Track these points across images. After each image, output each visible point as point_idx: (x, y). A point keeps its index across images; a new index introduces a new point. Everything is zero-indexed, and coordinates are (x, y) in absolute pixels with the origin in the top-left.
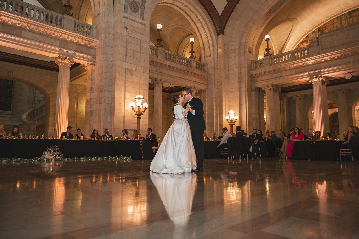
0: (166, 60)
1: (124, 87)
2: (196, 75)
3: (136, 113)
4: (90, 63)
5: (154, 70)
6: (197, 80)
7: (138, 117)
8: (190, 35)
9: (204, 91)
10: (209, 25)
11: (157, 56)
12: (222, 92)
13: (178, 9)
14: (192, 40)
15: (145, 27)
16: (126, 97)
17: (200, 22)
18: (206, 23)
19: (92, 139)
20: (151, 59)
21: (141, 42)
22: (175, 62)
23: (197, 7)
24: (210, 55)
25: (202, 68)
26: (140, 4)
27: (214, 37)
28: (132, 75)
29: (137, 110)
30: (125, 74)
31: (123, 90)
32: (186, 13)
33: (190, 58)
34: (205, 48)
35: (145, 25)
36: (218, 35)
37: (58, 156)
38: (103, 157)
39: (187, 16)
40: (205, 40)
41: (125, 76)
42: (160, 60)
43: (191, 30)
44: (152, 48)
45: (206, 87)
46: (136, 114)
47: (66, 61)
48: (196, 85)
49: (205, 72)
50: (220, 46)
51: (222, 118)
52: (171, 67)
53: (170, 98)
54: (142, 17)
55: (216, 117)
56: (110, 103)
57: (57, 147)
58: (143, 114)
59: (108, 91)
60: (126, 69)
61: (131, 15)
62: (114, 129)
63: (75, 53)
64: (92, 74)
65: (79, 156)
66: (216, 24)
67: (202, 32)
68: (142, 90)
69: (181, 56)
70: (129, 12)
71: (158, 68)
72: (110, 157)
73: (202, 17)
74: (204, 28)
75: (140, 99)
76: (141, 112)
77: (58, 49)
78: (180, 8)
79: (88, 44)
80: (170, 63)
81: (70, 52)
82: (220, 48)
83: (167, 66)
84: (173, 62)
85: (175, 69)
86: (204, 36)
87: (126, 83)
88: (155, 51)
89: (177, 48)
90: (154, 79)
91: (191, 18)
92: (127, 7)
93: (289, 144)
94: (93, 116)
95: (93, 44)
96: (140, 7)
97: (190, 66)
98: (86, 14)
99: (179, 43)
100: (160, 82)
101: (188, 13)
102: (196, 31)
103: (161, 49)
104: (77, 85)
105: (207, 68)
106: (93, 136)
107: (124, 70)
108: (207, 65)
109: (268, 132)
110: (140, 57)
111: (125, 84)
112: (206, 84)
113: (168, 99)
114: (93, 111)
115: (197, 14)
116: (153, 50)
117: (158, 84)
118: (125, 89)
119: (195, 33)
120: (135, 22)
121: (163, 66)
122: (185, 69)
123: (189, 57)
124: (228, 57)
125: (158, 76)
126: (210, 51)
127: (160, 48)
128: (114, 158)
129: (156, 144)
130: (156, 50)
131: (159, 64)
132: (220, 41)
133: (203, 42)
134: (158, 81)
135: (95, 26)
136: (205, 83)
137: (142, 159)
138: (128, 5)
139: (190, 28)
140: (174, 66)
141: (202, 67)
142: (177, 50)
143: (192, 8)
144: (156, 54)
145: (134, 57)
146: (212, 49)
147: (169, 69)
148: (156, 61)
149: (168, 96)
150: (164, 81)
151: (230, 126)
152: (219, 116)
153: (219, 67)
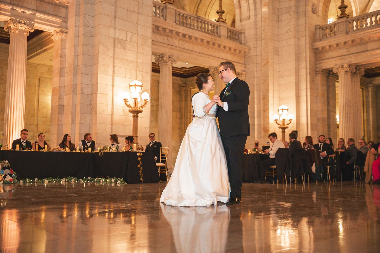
0: (179, 24)
1: (112, 68)
2: (227, 49)
3: (130, 108)
4: (58, 30)
5: (159, 41)
7: (134, 116)
9: (239, 75)
11: (164, 18)
12: (268, 76)
16: (115, 84)
19: (62, 150)
20: (156, 24)
22: (192, 27)
24: (250, 16)
25: (237, 38)
28: (124, 49)
29: (132, 105)
30: (114, 47)
31: (111, 73)
33: (218, 21)
34: (242, 5)
37: (8, 176)
38: (79, 178)
41: (114, 50)
42: (169, 25)
44: (157, 6)
45: (243, 69)
46: (131, 112)
47: (22, 27)
49: (241, 44)
50: (265, 3)
51: (268, 118)
52: (187, 37)
53: (184, 85)
55: (259, 116)
56: (90, 93)
57: (7, 162)
58: (141, 112)
59: (87, 74)
60: (115, 38)
62: (96, 134)
63: (35, 14)
64: (63, 47)
65: (42, 177)
68: (141, 72)
69: (202, 19)
71: (166, 38)
72: (89, 178)
75: (137, 87)
76: (139, 108)
77: (9, 8)
80: (186, 29)
81: (28, 12)
82: (265, 5)
83: (181, 35)
84: (190, 28)
85: (193, 38)
87: (116, 61)
88: (161, 10)
89: (197, 6)
90: (160, 55)
93: (375, 159)
94: (63, 114)
97: (217, 35)
100: (170, 60)
103: (171, 7)
104: (38, 64)
105: (245, 37)
106: (63, 145)
107: (112, 40)
108: (244, 33)
109: (341, 140)
110: (138, 21)
111: (114, 63)
112: (243, 63)
113: (182, 86)
114: (63, 106)
116: (159, 8)
117: (166, 63)
118: (114, 72)
121: (174, 35)
122: (209, 40)
123: (215, 20)
124: (278, 20)
125: (166, 51)
126: (250, 11)
127: (169, 6)
128: (97, 180)
129: (162, 158)
130: (163, 9)
131: (167, 31)
134: (165, 59)
136: (241, 62)
137: (140, 182)
140: (191, 34)
141: (237, 36)
142: (196, 9)
144: (162, 16)
145: (129, 20)
146: (252, 6)
147: (183, 38)
148: (163, 26)
149: (182, 83)
150: (175, 58)
151: (281, 130)
152: (263, 114)
153: (263, 35)
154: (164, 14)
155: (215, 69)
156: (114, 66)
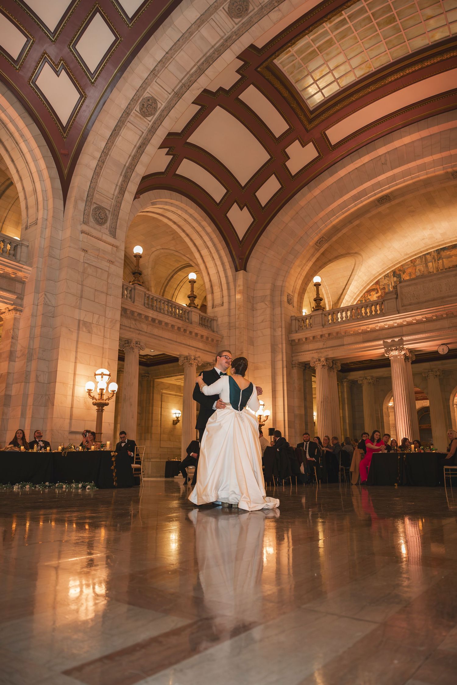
0: (148, 308)
1: (74, 353)
2: (199, 337)
3: (94, 401)
4: (11, 307)
5: (126, 325)
6: (201, 345)
7: (98, 410)
8: (188, 266)
9: (210, 365)
10: (223, 253)
11: (133, 300)
13: (170, 224)
14: (192, 276)
15: (116, 250)
16: (77, 373)
17: (208, 247)
18: (218, 251)
19: (17, 449)
20: (124, 306)
21: (108, 275)
23: (204, 223)
24: (223, 303)
25: (209, 325)
26: (111, 213)
27: (230, 273)
28: (89, 332)
29: (97, 397)
30: (79, 330)
31: (73, 359)
32: (184, 231)
33: (189, 306)
34: (215, 291)
35: (117, 247)
36: (237, 270)
38: (35, 484)
39: (186, 236)
40: (214, 279)
41: (78, 334)
42: (138, 308)
43: (191, 260)
44: (125, 287)
46: (94, 404)
48: (198, 354)
49: (213, 331)
50: (240, 290)
52: (157, 322)
53: (147, 375)
54: (113, 234)
56: (46, 382)
58: (107, 404)
59: (44, 360)
60: (79, 320)
61: (93, 229)
62: (52, 430)
64: (15, 327)
66: (234, 253)
67: (210, 264)
68: (107, 360)
69: (173, 303)
70: (91, 224)
71: (134, 322)
72: (47, 484)
73: (211, 239)
74: (213, 258)
75: (104, 376)
76: (105, 401)
78: (175, 223)
79: (10, 272)
80: (156, 313)
82: (239, 293)
83: (150, 319)
84: (160, 312)
85: (163, 324)
86: (212, 271)
87: (79, 346)
88: (129, 291)
89: (163, 288)
90: (126, 341)
91: (191, 240)
92: (89, 215)
94: (10, 405)
95: (20, 274)
96: (110, 217)
97: (188, 321)
98: (4, 218)
99: (166, 279)
100: (137, 347)
101: (188, 232)
102: (200, 261)
103: (141, 289)
105: (217, 325)
107: (76, 322)
108: (217, 320)
109: (326, 438)
110: (106, 302)
111: (77, 348)
113: (144, 376)
114: (10, 396)
115: (203, 234)
116: (127, 289)
117: (133, 349)
118: (76, 358)
119: (197, 265)
120: (100, 242)
121: (143, 319)
122: (180, 326)
123: (186, 305)
124: (253, 309)
125: (133, 336)
126: (223, 297)
127: (138, 287)
128: (58, 485)
130: (131, 291)
131: (136, 314)
132: (240, 282)
133: (210, 281)
134: (132, 345)
135: (26, 243)
136: (213, 352)
137: (114, 487)
138: (90, 212)
139: (188, 256)
140: (161, 319)
141: (209, 323)
142: (162, 291)
143: (195, 224)
144: (130, 298)
145: (96, 301)
146: (225, 292)
147: (152, 323)
148: (131, 309)
149: (143, 372)
150: (143, 345)
153: (237, 323)
154: (133, 296)
155: (185, 359)
156: (76, 352)
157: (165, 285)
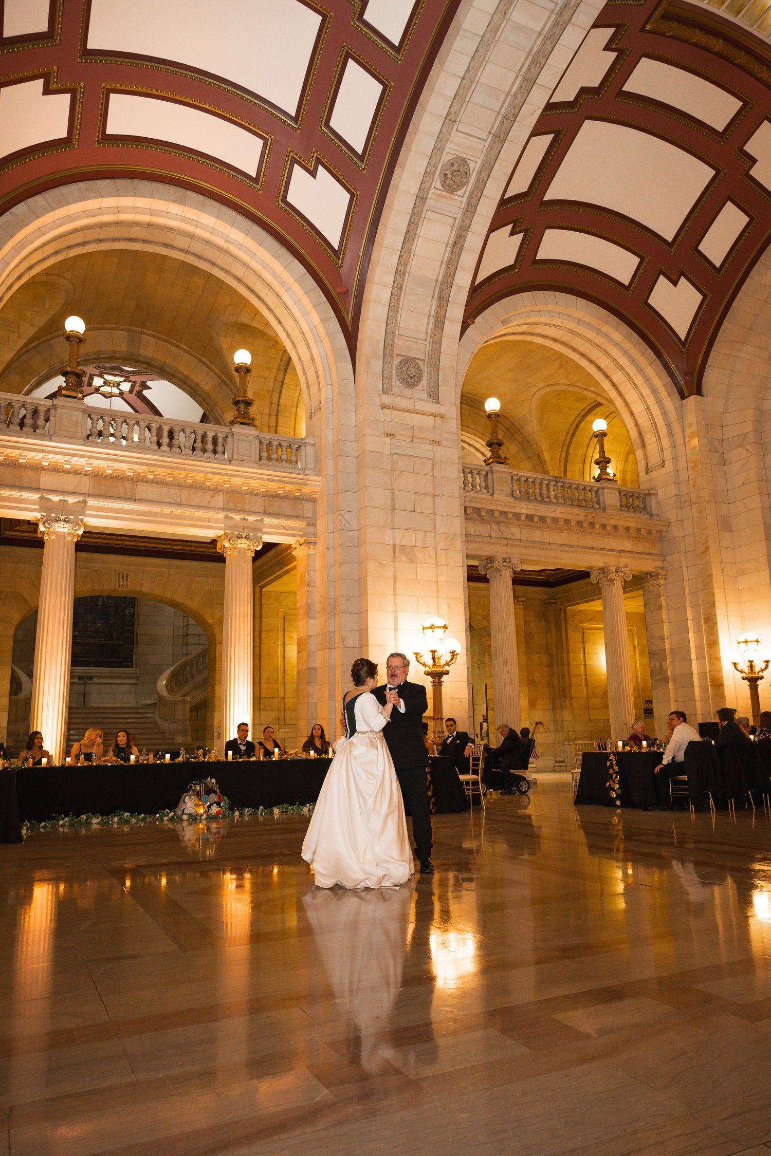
0: (521, 499)
1: (392, 598)
2: (621, 530)
5: (482, 534)
6: (627, 545)
7: (434, 682)
8: (594, 408)
9: (652, 576)
10: (650, 372)
11: (490, 491)
12: (710, 576)
13: (548, 343)
14: (600, 425)
15: (442, 421)
16: (399, 627)
17: (622, 368)
18: (640, 370)
19: (304, 755)
21: (433, 465)
22: (547, 500)
23: (606, 329)
24: (664, 461)
25: (642, 506)
26: (426, 363)
27: (669, 405)
28: (412, 562)
29: (430, 662)
30: (394, 561)
31: (390, 607)
32: (574, 350)
33: (599, 480)
34: (647, 442)
35: (442, 416)
36: (683, 397)
37: (215, 805)
39: (579, 357)
40: (643, 420)
41: (394, 567)
42: (498, 503)
43: (598, 395)
44: (475, 472)
45: (658, 564)
46: (427, 674)
47: (242, 544)
48: (624, 561)
49: (651, 516)
50: (691, 433)
51: (718, 659)
52: (536, 519)
53: (552, 601)
54: (435, 396)
55: (700, 657)
56: (357, 646)
57: (214, 780)
58: (446, 673)
59: (351, 613)
60: (394, 546)
61: (402, 397)
63: (262, 520)
64: (310, 569)
65: (269, 806)
66: (673, 367)
67: (632, 396)
68: (446, 600)
70: (396, 390)
71: (496, 528)
73: (625, 353)
74: (635, 384)
75: (435, 629)
76: (443, 667)
77: (221, 516)
78: (555, 340)
79: (294, 490)
80: (532, 505)
81: (251, 518)
82: (692, 436)
83: (523, 517)
84: (543, 502)
85: (549, 521)
86: (638, 408)
87: (398, 584)
88: (482, 477)
90: (487, 559)
91: (591, 361)
92: (390, 378)
94: (315, 683)
95: (306, 490)
96: (425, 369)
97: (598, 507)
98: (296, 399)
99: (568, 433)
100: (505, 566)
101: (581, 349)
102: (613, 394)
103: (502, 469)
104: (281, 593)
105: (658, 503)
107: (390, 549)
108: (656, 495)
110: (435, 508)
111: (395, 588)
112: (657, 552)
113: (549, 604)
114: (315, 669)
115: (608, 346)
116: (479, 474)
117: (500, 572)
118: (395, 604)
119: (610, 401)
120: (411, 414)
121: (510, 519)
122: (581, 518)
123: (593, 478)
124: (724, 463)
125: (498, 550)
126: (662, 451)
127: (498, 467)
130: (486, 476)
131: (497, 514)
132: (691, 417)
133: (637, 425)
134: (496, 564)
135: (311, 440)
136: (653, 552)
138: (392, 371)
139: (592, 389)
140: (543, 514)
141: (641, 502)
143: (590, 335)
144: (486, 488)
145: (417, 510)
146: (666, 442)
147: (529, 523)
148: (487, 508)
149: (546, 597)
150: (515, 562)
151: (747, 683)
152: (707, 652)
153: (693, 496)
154: (490, 484)
155: (601, 572)
156: (395, 595)
157: (567, 443)
